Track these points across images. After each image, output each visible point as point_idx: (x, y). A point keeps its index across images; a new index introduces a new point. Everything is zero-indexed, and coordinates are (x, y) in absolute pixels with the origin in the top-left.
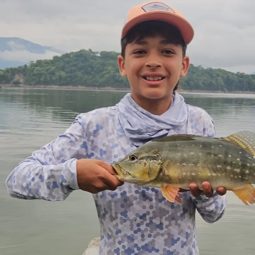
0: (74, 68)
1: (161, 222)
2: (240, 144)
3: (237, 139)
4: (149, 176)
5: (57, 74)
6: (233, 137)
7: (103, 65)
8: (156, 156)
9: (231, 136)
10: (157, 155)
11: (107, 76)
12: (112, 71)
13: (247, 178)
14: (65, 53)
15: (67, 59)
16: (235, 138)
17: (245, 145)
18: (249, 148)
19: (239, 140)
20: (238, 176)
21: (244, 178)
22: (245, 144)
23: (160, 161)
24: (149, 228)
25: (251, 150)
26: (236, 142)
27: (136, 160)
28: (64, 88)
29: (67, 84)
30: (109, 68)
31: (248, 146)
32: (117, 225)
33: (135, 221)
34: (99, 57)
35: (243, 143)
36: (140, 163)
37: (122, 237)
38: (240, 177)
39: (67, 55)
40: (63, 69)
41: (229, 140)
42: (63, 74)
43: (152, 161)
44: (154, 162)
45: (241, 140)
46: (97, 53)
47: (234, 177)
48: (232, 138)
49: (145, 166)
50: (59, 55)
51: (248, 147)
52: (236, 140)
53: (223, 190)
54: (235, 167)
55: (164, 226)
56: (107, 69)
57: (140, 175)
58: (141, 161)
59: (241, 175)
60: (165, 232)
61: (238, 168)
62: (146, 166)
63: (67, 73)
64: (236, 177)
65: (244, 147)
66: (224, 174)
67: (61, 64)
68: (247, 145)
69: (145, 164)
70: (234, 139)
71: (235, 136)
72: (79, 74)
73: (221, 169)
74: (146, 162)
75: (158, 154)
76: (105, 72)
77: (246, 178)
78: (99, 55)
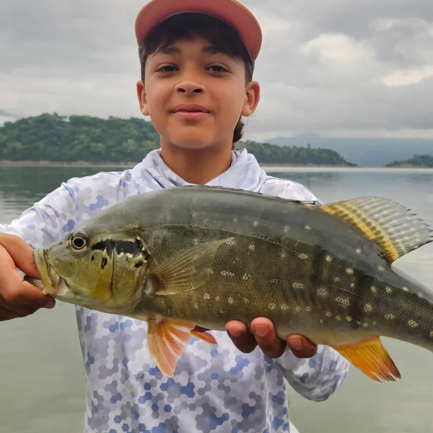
0: (33, 137)
1: (191, 381)
2: (361, 225)
3: (354, 212)
4: (112, 295)
5: (10, 145)
6: (344, 206)
7: (74, 133)
8: (133, 240)
9: (340, 203)
10: (137, 240)
11: (79, 147)
12: (86, 141)
13: (366, 325)
14: (20, 118)
15: (23, 126)
16: (349, 209)
17: (375, 231)
18: (384, 239)
19: (359, 216)
20: (343, 317)
21: (358, 323)
22: (373, 229)
23: (140, 257)
24: (166, 394)
25: (389, 246)
26: (351, 220)
27: (85, 249)
28: (20, 164)
29: (25, 158)
30: (82, 136)
31: (383, 234)
32: (114, 384)
33: (142, 377)
34: (68, 123)
35: (369, 224)
36: (93, 258)
37: (122, 408)
38: (349, 319)
39: (23, 121)
40: (18, 138)
41: (333, 212)
42: (18, 145)
43: (122, 254)
44: (127, 259)
45: (364, 216)
46: (65, 117)
47: (333, 317)
48: (341, 208)
49: (103, 267)
50: (13, 120)
51: (382, 238)
52: (351, 216)
53: (300, 343)
54: (339, 292)
55: (195, 390)
56: (78, 139)
57: (90, 288)
58: (96, 254)
59: (350, 315)
60: (197, 401)
61: (346, 294)
62: (106, 267)
63: (23, 144)
64: (338, 318)
65: (372, 236)
66: (308, 309)
67: (16, 132)
68: (378, 233)
69: (105, 261)
70: (346, 212)
71: (349, 206)
72: (41, 145)
73: (302, 292)
74: (108, 258)
75: (139, 238)
76: (76, 142)
77: (362, 323)
78: (67, 120)
